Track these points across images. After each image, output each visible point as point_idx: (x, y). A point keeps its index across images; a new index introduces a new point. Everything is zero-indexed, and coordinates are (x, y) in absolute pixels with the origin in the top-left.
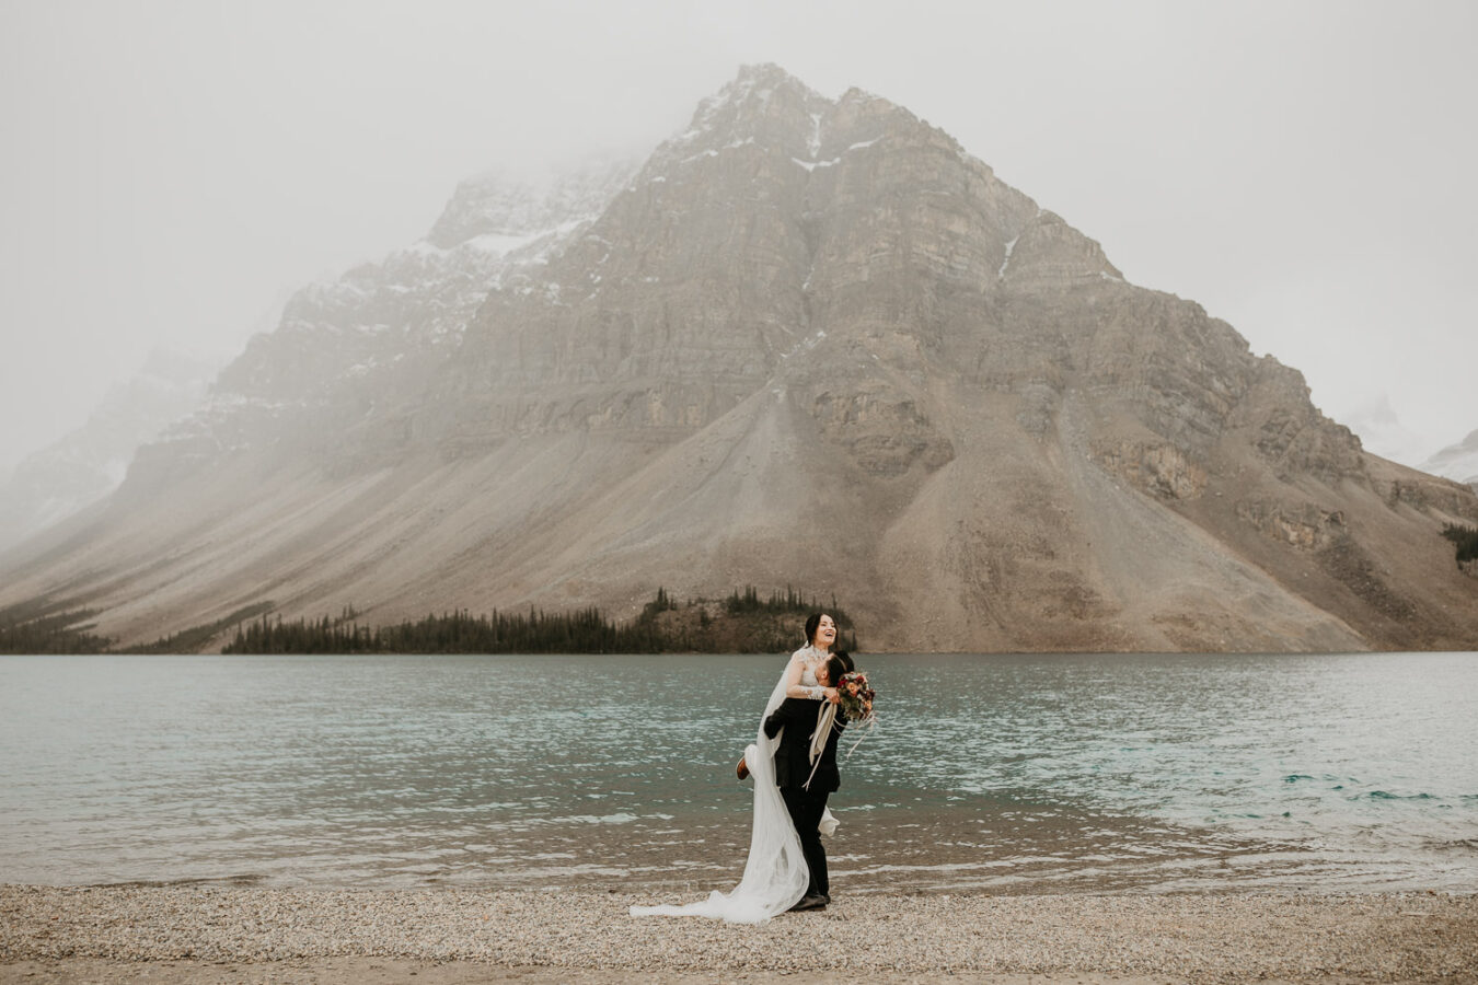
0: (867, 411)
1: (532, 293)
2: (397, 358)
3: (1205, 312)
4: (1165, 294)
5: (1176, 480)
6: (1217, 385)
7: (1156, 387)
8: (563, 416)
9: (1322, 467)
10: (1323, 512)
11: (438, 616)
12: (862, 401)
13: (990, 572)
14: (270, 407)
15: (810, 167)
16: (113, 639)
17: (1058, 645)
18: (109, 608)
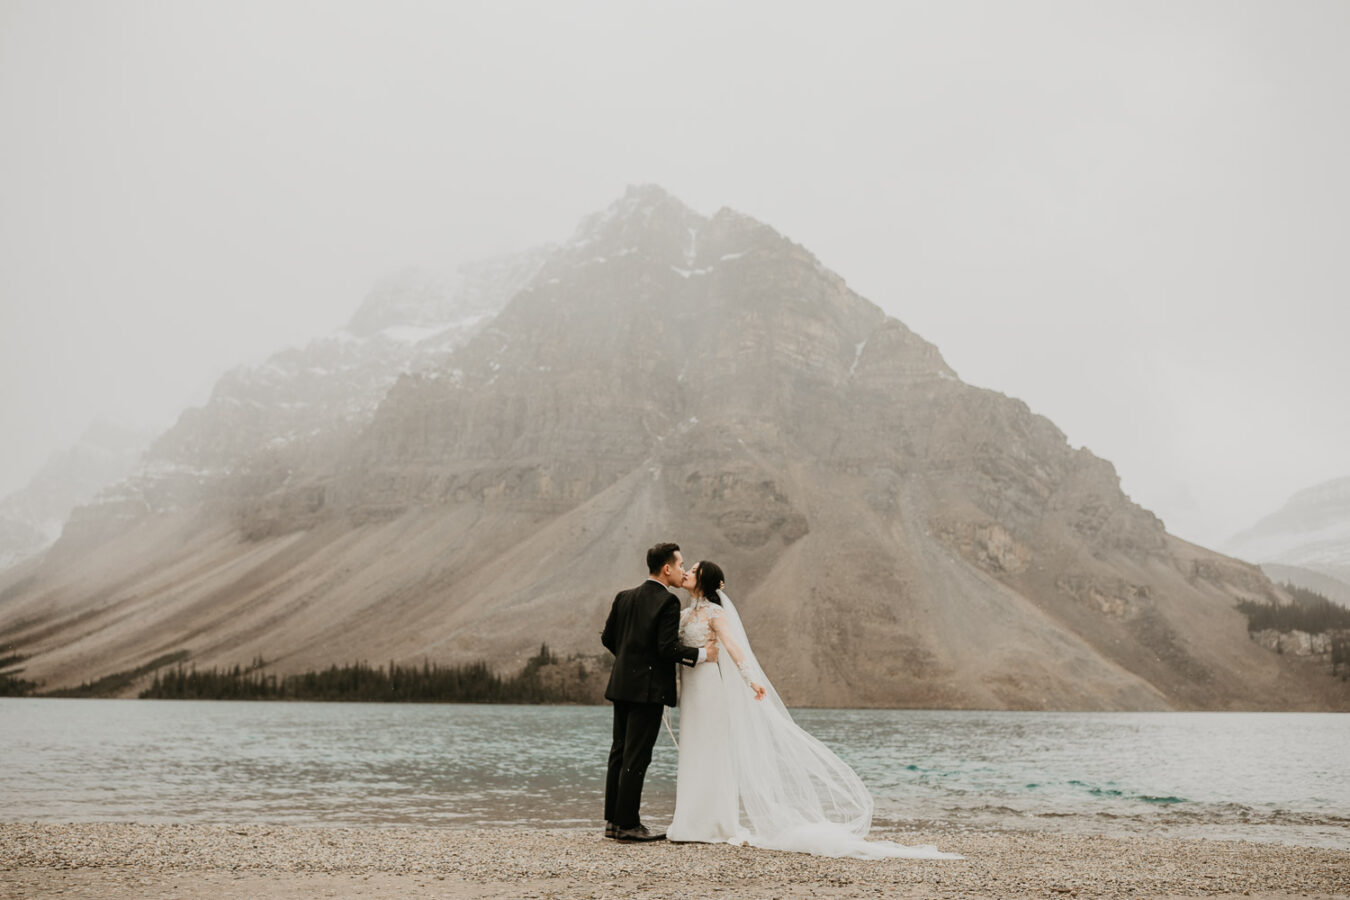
0: (732, 488)
1: (437, 380)
2: (314, 433)
3: (1028, 409)
4: (993, 393)
5: (1004, 555)
6: (1040, 472)
7: (987, 472)
8: (461, 488)
9: (1131, 547)
10: (1133, 586)
11: (341, 666)
12: (729, 480)
13: (839, 634)
14: (197, 474)
15: (686, 274)
16: (37, 682)
17: (899, 701)
18: (38, 654)
